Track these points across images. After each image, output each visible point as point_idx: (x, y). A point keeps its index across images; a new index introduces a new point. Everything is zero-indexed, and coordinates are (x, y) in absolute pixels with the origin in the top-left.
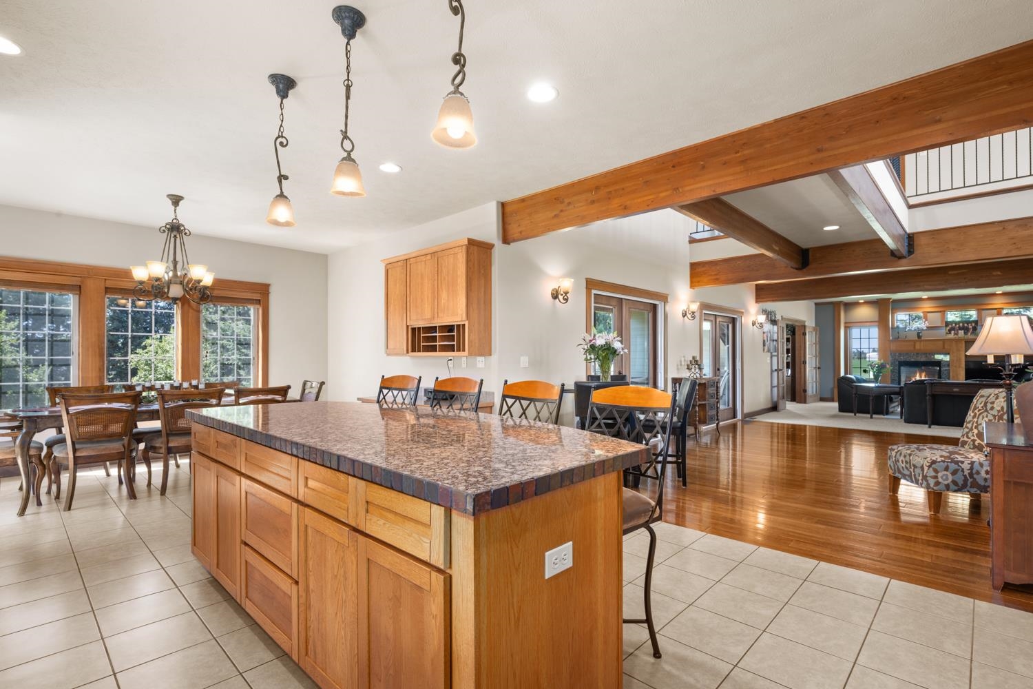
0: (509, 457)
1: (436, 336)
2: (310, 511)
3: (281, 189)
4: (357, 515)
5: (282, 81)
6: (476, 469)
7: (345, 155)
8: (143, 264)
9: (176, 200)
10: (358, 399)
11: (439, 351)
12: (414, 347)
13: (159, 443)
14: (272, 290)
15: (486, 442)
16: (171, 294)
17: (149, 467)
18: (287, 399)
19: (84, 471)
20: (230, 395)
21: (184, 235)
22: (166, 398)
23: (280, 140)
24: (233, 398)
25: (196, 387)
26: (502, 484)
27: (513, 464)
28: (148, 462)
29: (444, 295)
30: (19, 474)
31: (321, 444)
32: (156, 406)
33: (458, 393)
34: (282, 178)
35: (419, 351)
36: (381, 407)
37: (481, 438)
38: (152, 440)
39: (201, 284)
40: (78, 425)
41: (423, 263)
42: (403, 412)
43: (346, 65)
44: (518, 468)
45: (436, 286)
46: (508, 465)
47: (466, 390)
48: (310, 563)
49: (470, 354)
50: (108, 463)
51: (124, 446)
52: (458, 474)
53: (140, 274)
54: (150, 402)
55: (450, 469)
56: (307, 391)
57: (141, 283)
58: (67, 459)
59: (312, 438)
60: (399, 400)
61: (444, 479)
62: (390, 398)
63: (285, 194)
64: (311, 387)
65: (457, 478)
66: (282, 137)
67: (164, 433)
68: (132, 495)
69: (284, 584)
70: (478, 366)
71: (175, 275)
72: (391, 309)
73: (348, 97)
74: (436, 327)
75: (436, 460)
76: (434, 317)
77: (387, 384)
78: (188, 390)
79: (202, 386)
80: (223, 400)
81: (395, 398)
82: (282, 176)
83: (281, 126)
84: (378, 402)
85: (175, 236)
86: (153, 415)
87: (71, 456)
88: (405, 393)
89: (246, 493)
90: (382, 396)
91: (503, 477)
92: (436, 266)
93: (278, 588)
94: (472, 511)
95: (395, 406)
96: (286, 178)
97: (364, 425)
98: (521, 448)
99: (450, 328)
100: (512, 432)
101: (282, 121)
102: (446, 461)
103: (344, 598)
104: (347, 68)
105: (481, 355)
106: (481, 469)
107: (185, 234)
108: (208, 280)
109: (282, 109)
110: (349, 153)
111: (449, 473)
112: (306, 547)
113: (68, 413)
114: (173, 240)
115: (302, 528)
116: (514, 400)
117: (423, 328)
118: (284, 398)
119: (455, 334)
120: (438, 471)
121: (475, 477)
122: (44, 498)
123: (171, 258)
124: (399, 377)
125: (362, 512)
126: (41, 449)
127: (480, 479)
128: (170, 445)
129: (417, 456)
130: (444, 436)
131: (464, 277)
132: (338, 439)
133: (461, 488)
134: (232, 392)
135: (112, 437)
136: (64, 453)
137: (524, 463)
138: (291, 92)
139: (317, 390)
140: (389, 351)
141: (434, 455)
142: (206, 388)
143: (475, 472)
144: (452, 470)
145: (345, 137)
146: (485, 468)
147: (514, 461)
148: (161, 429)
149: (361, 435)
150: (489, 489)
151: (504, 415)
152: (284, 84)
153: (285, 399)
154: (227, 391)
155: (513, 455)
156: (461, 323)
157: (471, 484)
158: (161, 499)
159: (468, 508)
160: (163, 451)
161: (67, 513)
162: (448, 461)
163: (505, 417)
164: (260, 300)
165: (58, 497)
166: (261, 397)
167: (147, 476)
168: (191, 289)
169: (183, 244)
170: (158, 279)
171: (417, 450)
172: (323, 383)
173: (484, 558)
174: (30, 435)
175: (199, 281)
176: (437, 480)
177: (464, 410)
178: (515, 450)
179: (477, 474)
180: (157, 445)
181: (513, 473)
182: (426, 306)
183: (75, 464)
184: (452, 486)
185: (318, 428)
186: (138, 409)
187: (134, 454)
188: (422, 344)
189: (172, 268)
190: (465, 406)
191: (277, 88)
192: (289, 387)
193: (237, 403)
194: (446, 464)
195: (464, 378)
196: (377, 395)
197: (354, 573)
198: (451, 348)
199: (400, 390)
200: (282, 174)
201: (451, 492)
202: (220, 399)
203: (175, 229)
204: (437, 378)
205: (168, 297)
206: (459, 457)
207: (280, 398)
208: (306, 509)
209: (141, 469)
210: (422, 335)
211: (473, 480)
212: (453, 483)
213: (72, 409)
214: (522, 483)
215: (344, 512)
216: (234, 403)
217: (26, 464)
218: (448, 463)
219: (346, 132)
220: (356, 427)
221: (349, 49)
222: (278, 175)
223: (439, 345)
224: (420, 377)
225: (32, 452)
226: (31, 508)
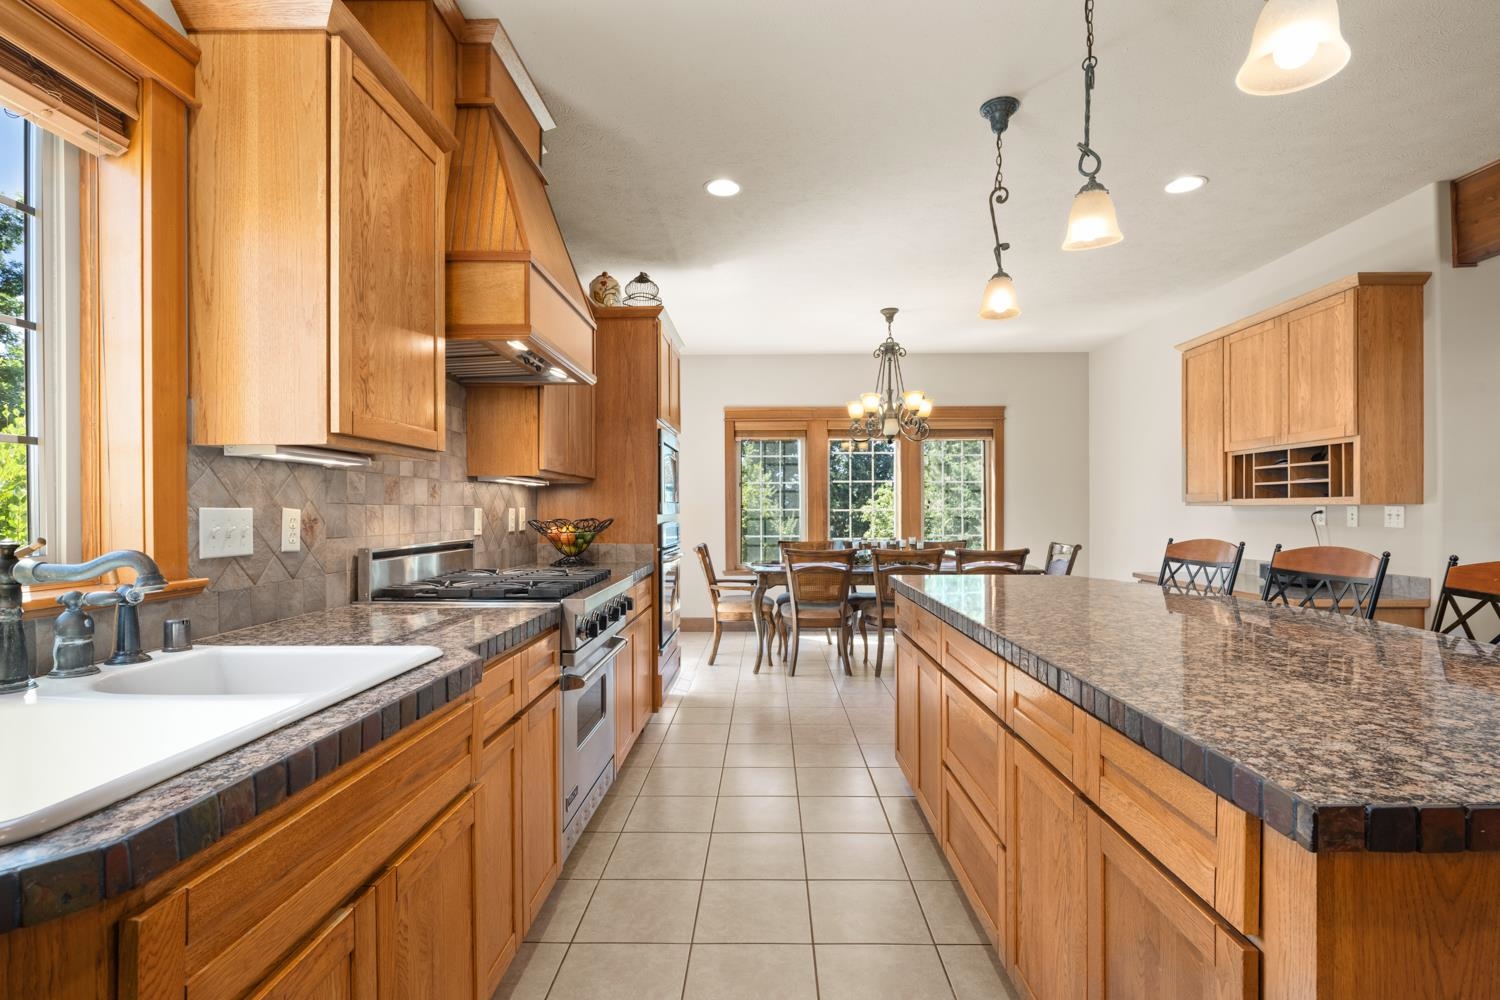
0: (1438, 734)
1: (1286, 469)
2: (1022, 746)
3: (999, 266)
4: (1086, 773)
5: (999, 107)
6: (1337, 746)
7: (1086, 180)
8: (857, 398)
9: (890, 314)
10: (1135, 575)
11: (1292, 496)
12: (1239, 489)
13: (874, 612)
14: (1008, 414)
15: (1379, 689)
16: (886, 432)
17: (865, 639)
18: (1025, 568)
19: (807, 635)
20: (950, 558)
21: (899, 357)
22: (881, 559)
23: (998, 193)
24: (954, 563)
25: (914, 546)
26: (1403, 798)
27: (1448, 754)
28: (864, 633)
29: (1303, 391)
30: (754, 630)
31: (1037, 645)
32: (871, 569)
33: (1326, 576)
34: (1001, 247)
35: (1250, 495)
36: (1166, 593)
37: (1368, 678)
38: (867, 608)
39: (919, 415)
40: (800, 585)
41: (1257, 338)
42: (1207, 603)
43: (1087, 34)
44: (1460, 767)
45: (1285, 376)
46: (1429, 754)
47: (1344, 573)
48: (1022, 825)
49: (1366, 500)
50: (829, 629)
51: (840, 612)
52: (1285, 749)
53: (856, 410)
54: (867, 562)
55: (1268, 734)
56: (1055, 558)
57: (857, 421)
58: (791, 619)
59: (1029, 633)
60: (1201, 580)
61: (1249, 754)
62: (1182, 576)
63: (1004, 271)
64: (1061, 553)
65: (1281, 758)
66: (1000, 188)
67: (878, 600)
68: (849, 672)
69: (991, 845)
70: (1386, 525)
71: (890, 408)
72: (1194, 425)
73: (1089, 85)
74: (1286, 451)
75: (1243, 709)
76: (1280, 435)
77: (1176, 553)
78: (905, 550)
79: (920, 545)
80: (942, 564)
81: (1193, 578)
82: (1001, 245)
83: (999, 173)
84: (1161, 582)
85: (890, 359)
86: (867, 579)
87: (794, 617)
88: (1211, 570)
89: (948, 697)
90: (1167, 574)
91: (1408, 781)
92: (1285, 339)
93: (982, 845)
94: (1309, 840)
95: (1193, 593)
96: (1006, 246)
97: (1121, 621)
98: (1483, 717)
99: (1319, 453)
100: (1459, 674)
101: (1000, 165)
102: (1263, 715)
103: (1068, 903)
104: (1089, 39)
105: (1395, 502)
106: (1350, 748)
107: (900, 354)
108: (925, 409)
109: (999, 149)
110: (1092, 177)
111: (1265, 743)
112: (1016, 798)
113: (791, 570)
114: (887, 364)
115: (1011, 770)
116: (1477, 602)
117: (1256, 454)
118: (1019, 567)
119: (1328, 462)
120: (1240, 732)
121: (1328, 764)
122: (775, 659)
123: (886, 387)
124: (1199, 542)
125: (1094, 772)
126: (771, 606)
127: (1341, 773)
128: (885, 617)
129: (1204, 694)
130: (1275, 662)
131: (1351, 351)
132: (1068, 640)
133: (1286, 783)
134: (952, 553)
135: (830, 601)
136: (789, 613)
137: (1484, 757)
138: (1011, 119)
139: (1069, 557)
140: (1190, 497)
141: (1240, 696)
142: (925, 548)
143: (1331, 753)
144: (1274, 737)
145: (1086, 150)
146: (1363, 748)
147: (1451, 748)
148: (875, 595)
149: (1108, 639)
150: (1361, 802)
151: (1447, 631)
152: (1002, 110)
153: (1022, 568)
154: (947, 552)
155: (1452, 731)
156: (1342, 441)
157: (1312, 781)
158: (876, 680)
159: (1300, 829)
160: (877, 622)
161: (791, 678)
162: (1270, 716)
163: (1450, 637)
164: (992, 430)
165: (785, 660)
166: (993, 564)
167: (863, 650)
168: (906, 423)
169: (898, 367)
170: (872, 415)
171: (1206, 681)
172: (1078, 548)
173: (1346, 950)
174: (762, 590)
175: (915, 412)
176: (1232, 753)
177: (1340, 610)
178: (1462, 718)
179: (1335, 759)
180: (872, 615)
181: (1441, 778)
182: (1264, 414)
183: (798, 627)
184: (1264, 774)
185: (1044, 617)
186: (854, 570)
187: (850, 623)
188: (1254, 484)
189: (887, 399)
190: (1341, 604)
191: (993, 120)
192: (1027, 552)
193: (960, 571)
194: (1262, 722)
195: (1342, 549)
196: (1160, 570)
197: (1082, 863)
198: (1321, 490)
199: (1203, 564)
200: (1001, 243)
201: (1261, 785)
202: (939, 563)
203: (890, 350)
204: (1279, 547)
205: (883, 435)
206: (1299, 711)
207: (1014, 566)
208: (1016, 741)
209: (858, 640)
210: (1254, 468)
211: (1321, 770)
212: (1268, 768)
213: (797, 566)
214: (1465, 810)
215: (1066, 762)
216: (955, 570)
217: (761, 620)
218: (1268, 720)
219: (1087, 144)
220: (1104, 623)
221: (1090, 7)
222: (995, 245)
223: (1292, 484)
224: (1243, 544)
225: (765, 609)
226: (764, 667)
